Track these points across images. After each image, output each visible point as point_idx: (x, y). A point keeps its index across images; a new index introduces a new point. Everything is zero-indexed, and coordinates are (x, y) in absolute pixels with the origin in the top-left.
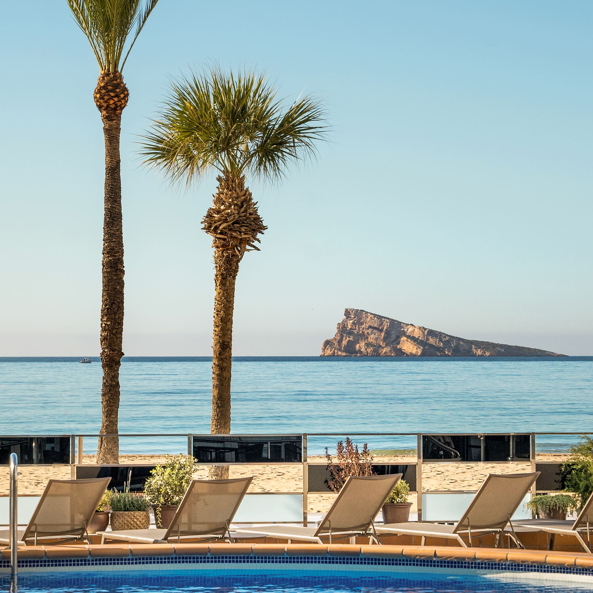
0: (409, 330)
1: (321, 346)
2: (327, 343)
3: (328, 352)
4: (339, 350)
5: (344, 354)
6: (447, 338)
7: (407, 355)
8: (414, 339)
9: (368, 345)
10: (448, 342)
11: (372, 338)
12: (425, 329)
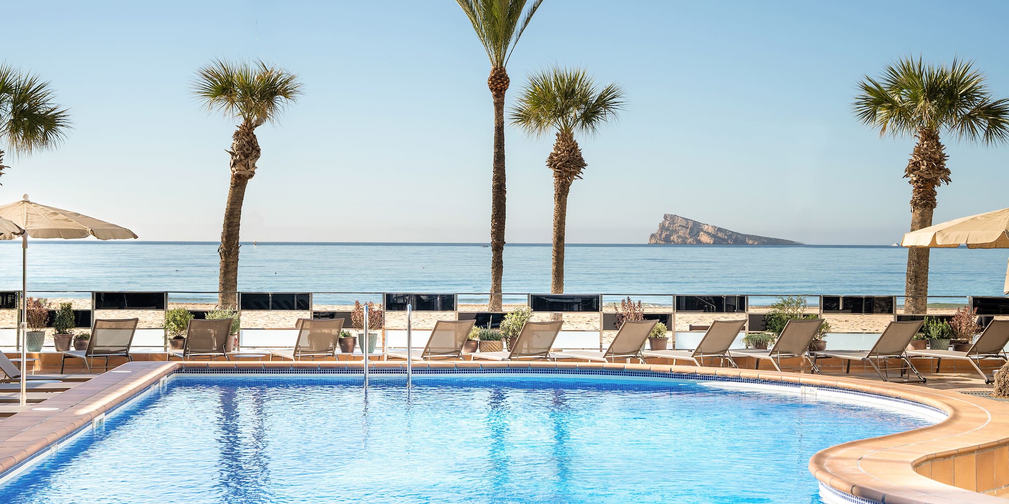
0: (705, 228)
1: (649, 238)
2: (653, 236)
3: (653, 241)
4: (660, 240)
5: (663, 243)
6: (730, 233)
7: (704, 244)
8: (708, 233)
9: (679, 237)
10: (731, 235)
11: (681, 233)
12: (716, 227)
